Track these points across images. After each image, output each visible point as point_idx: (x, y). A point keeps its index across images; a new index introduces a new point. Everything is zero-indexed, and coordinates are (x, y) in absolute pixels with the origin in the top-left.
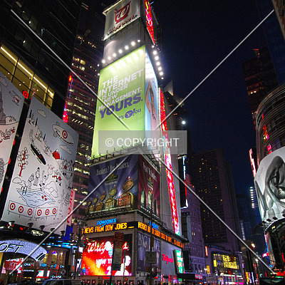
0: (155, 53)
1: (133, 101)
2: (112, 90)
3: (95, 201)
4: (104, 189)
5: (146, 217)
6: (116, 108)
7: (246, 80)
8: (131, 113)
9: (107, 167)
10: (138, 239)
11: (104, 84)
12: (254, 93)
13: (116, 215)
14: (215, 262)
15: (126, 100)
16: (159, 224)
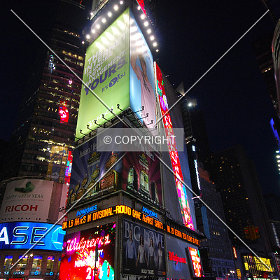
0: (143, 16)
1: (117, 66)
2: (96, 64)
3: (76, 189)
4: (87, 172)
5: (138, 202)
6: (100, 80)
7: (258, 58)
8: (115, 80)
9: (90, 147)
10: (124, 229)
11: (90, 60)
12: (268, 71)
13: (98, 201)
14: (246, 264)
15: (110, 69)
16: (160, 214)
